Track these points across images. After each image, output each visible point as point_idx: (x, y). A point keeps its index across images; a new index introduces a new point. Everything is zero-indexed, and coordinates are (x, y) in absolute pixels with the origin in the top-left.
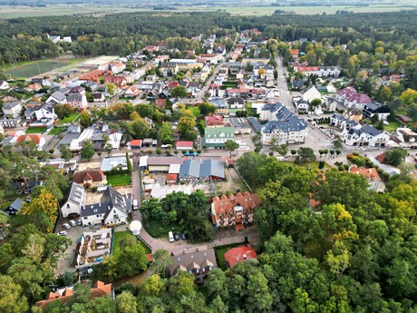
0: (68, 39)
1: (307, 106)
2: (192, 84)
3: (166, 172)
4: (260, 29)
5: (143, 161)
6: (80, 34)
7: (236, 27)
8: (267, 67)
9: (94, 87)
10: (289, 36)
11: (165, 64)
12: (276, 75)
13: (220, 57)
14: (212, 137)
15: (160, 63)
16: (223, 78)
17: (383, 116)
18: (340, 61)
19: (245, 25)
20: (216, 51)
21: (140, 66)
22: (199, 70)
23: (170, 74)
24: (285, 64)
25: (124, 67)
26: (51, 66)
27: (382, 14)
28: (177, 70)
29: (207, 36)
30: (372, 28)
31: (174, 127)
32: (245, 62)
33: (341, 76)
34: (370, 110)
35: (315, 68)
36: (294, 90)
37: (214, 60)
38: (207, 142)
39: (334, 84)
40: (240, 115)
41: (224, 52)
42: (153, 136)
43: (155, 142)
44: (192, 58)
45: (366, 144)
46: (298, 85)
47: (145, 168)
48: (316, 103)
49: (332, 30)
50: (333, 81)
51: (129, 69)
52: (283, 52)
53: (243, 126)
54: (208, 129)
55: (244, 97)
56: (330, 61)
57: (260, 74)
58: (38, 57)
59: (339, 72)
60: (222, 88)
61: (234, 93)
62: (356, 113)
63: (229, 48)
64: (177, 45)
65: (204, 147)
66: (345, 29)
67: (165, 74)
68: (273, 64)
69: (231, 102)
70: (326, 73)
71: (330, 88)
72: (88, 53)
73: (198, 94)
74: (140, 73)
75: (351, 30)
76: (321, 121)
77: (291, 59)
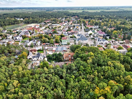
0: (22, 19)
1: (89, 35)
2: (58, 30)
3: (52, 50)
4: (78, 16)
5: (46, 48)
6: (25, 18)
7: (71, 16)
8: (79, 26)
9: (31, 31)
10: (86, 18)
11: (51, 25)
12: (81, 28)
13: (66, 24)
14: (64, 42)
15: (49, 25)
16: (67, 29)
17: (108, 37)
18: (99, 24)
19: (73, 15)
20: (65, 22)
21: (44, 26)
22: (60, 27)
23: (52, 28)
24: (84, 25)
25: (39, 26)
26: (18, 26)
27: (113, 12)
28: (54, 27)
29: (63, 18)
30: (109, 15)
31: (54, 40)
32: (73, 25)
33: (99, 28)
34: (105, 36)
35: (92, 26)
36: (86, 32)
37: (64, 24)
38: (62, 43)
39: (97, 30)
40: (71, 37)
41: (67, 22)
42: (48, 42)
43: (49, 44)
44: (58, 24)
46: (86, 30)
47: (47, 49)
48: (91, 34)
49: (98, 16)
50: (97, 29)
51: (41, 27)
52: (84, 22)
53: (72, 40)
54: (62, 40)
55: (72, 33)
56: (96, 24)
57: (77, 28)
58: (14, 24)
59: (98, 27)
60: (67, 31)
61: (70, 32)
62: (101, 36)
63: (69, 21)
64: (54, 20)
65: (62, 45)
67: (51, 28)
68: (81, 25)
69: (69, 34)
70: (95, 27)
71: (96, 31)
72: (28, 23)
73: (60, 33)
74: (44, 28)
75: (103, 16)
76: (92, 39)
77: (86, 24)
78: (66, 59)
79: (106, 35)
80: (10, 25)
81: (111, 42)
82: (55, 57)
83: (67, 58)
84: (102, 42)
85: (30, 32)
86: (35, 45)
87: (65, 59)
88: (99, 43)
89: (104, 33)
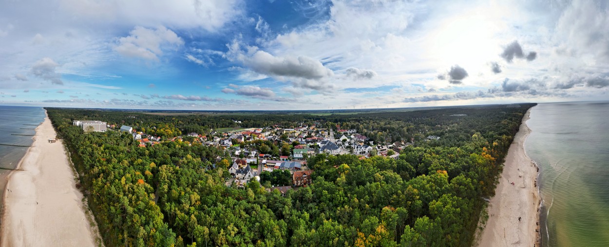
0: (240, 122)
1: (341, 143)
2: (290, 137)
3: (273, 166)
4: (324, 119)
5: (264, 161)
6: (245, 120)
7: (313, 119)
8: (325, 131)
9: (247, 137)
10: (336, 121)
11: (280, 130)
12: (329, 134)
13: (305, 128)
14: (297, 153)
15: (277, 130)
16: (305, 135)
17: (371, 143)
18: (356, 127)
19: (318, 119)
20: (303, 127)
21: (268, 131)
22: (295, 132)
23: (281, 134)
24: (334, 130)
25: (261, 131)
26: (232, 130)
28: (285, 132)
29: (300, 122)
31: (280, 150)
32: (316, 130)
33: (357, 133)
35: (346, 130)
36: (337, 138)
37: (302, 129)
38: (295, 156)
39: (354, 135)
40: (311, 147)
41: (307, 127)
42: (270, 153)
43: (271, 156)
44: (292, 128)
45: (365, 152)
46: (337, 136)
47: (264, 164)
48: (344, 141)
49: (354, 118)
51: (263, 132)
52: (333, 126)
53: (312, 150)
54: (295, 151)
55: (314, 141)
56: (352, 127)
57: (322, 133)
58: (228, 127)
59: (356, 131)
60: (304, 139)
61: (310, 140)
62: (361, 142)
63: (309, 126)
64: (285, 124)
65: (293, 158)
66: (359, 118)
67: (279, 134)
68: (329, 130)
69: (308, 142)
70: (351, 132)
71: (352, 136)
72: (247, 127)
73: (293, 140)
74: (269, 133)
76: (347, 147)
77: (336, 128)
78: (297, 183)
79: (367, 140)
80: (223, 127)
81: (377, 148)
82: (276, 177)
83: (299, 181)
84: (364, 150)
85: (245, 137)
86: (247, 155)
87: (295, 182)
88: (359, 151)
89: (364, 137)
